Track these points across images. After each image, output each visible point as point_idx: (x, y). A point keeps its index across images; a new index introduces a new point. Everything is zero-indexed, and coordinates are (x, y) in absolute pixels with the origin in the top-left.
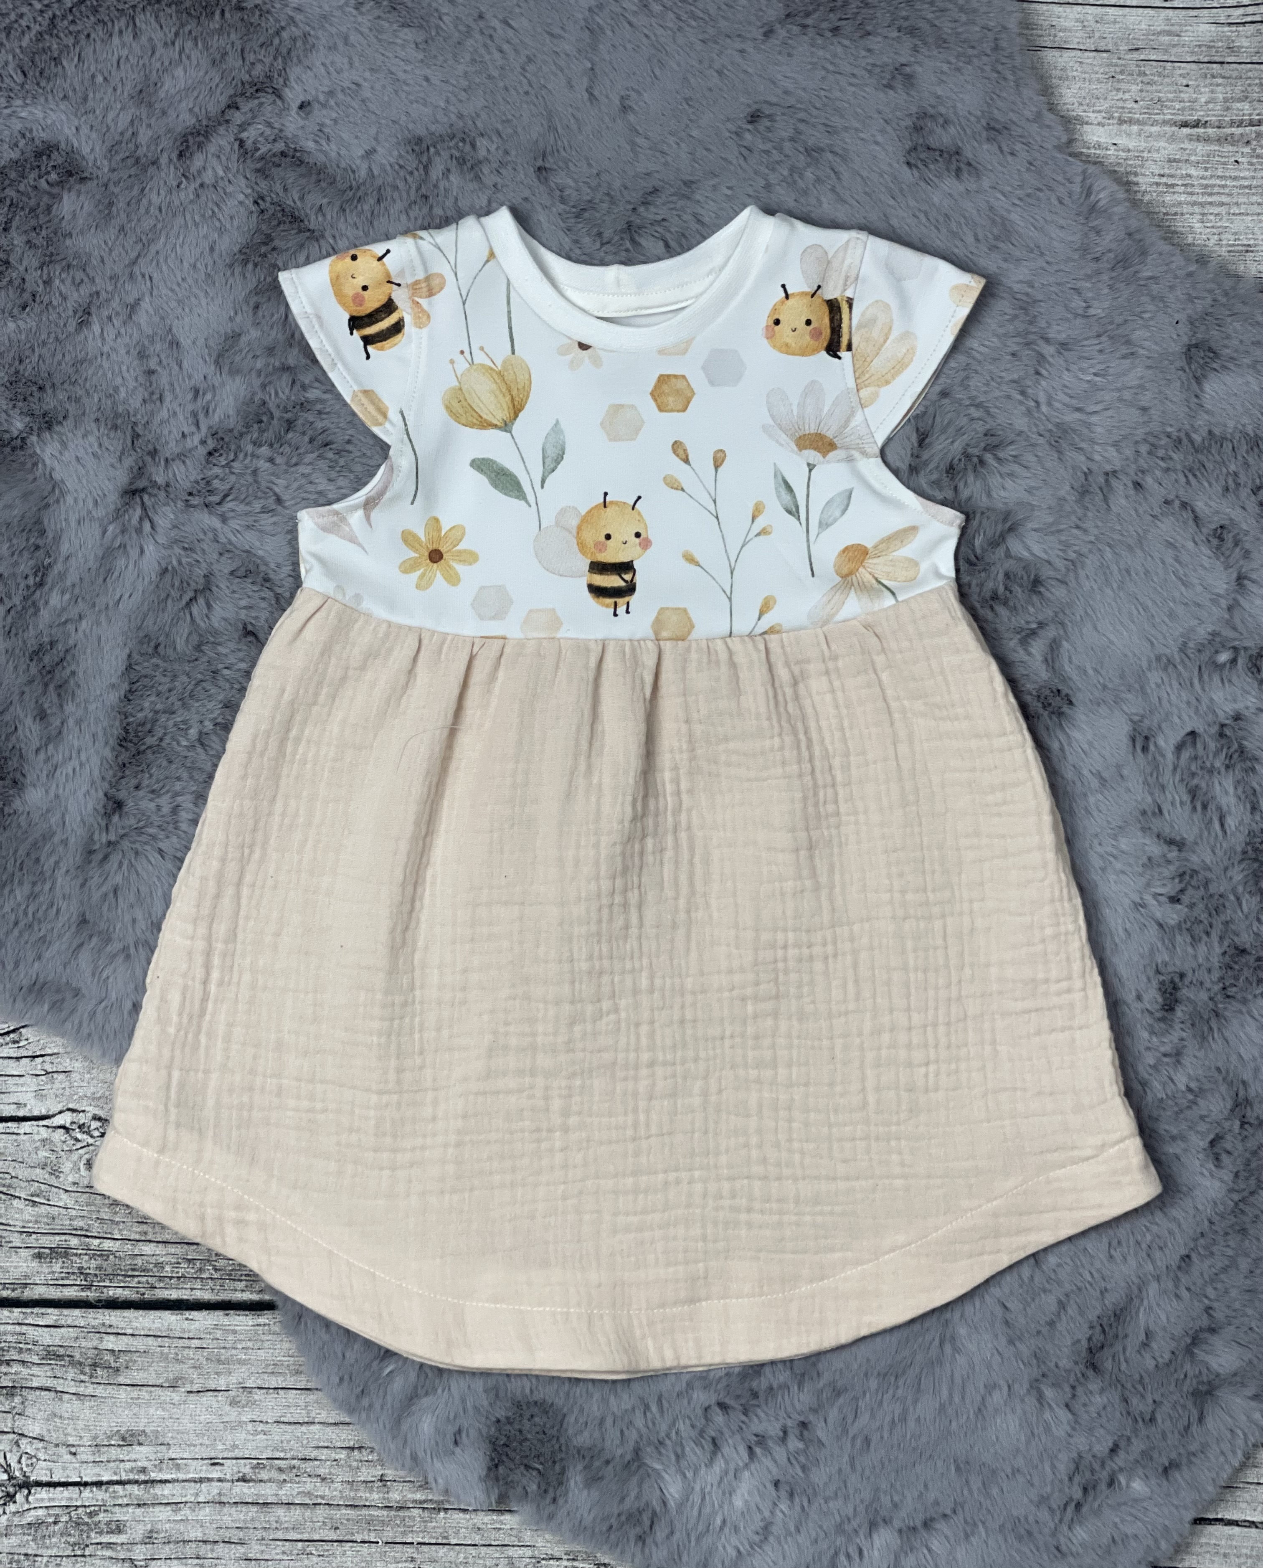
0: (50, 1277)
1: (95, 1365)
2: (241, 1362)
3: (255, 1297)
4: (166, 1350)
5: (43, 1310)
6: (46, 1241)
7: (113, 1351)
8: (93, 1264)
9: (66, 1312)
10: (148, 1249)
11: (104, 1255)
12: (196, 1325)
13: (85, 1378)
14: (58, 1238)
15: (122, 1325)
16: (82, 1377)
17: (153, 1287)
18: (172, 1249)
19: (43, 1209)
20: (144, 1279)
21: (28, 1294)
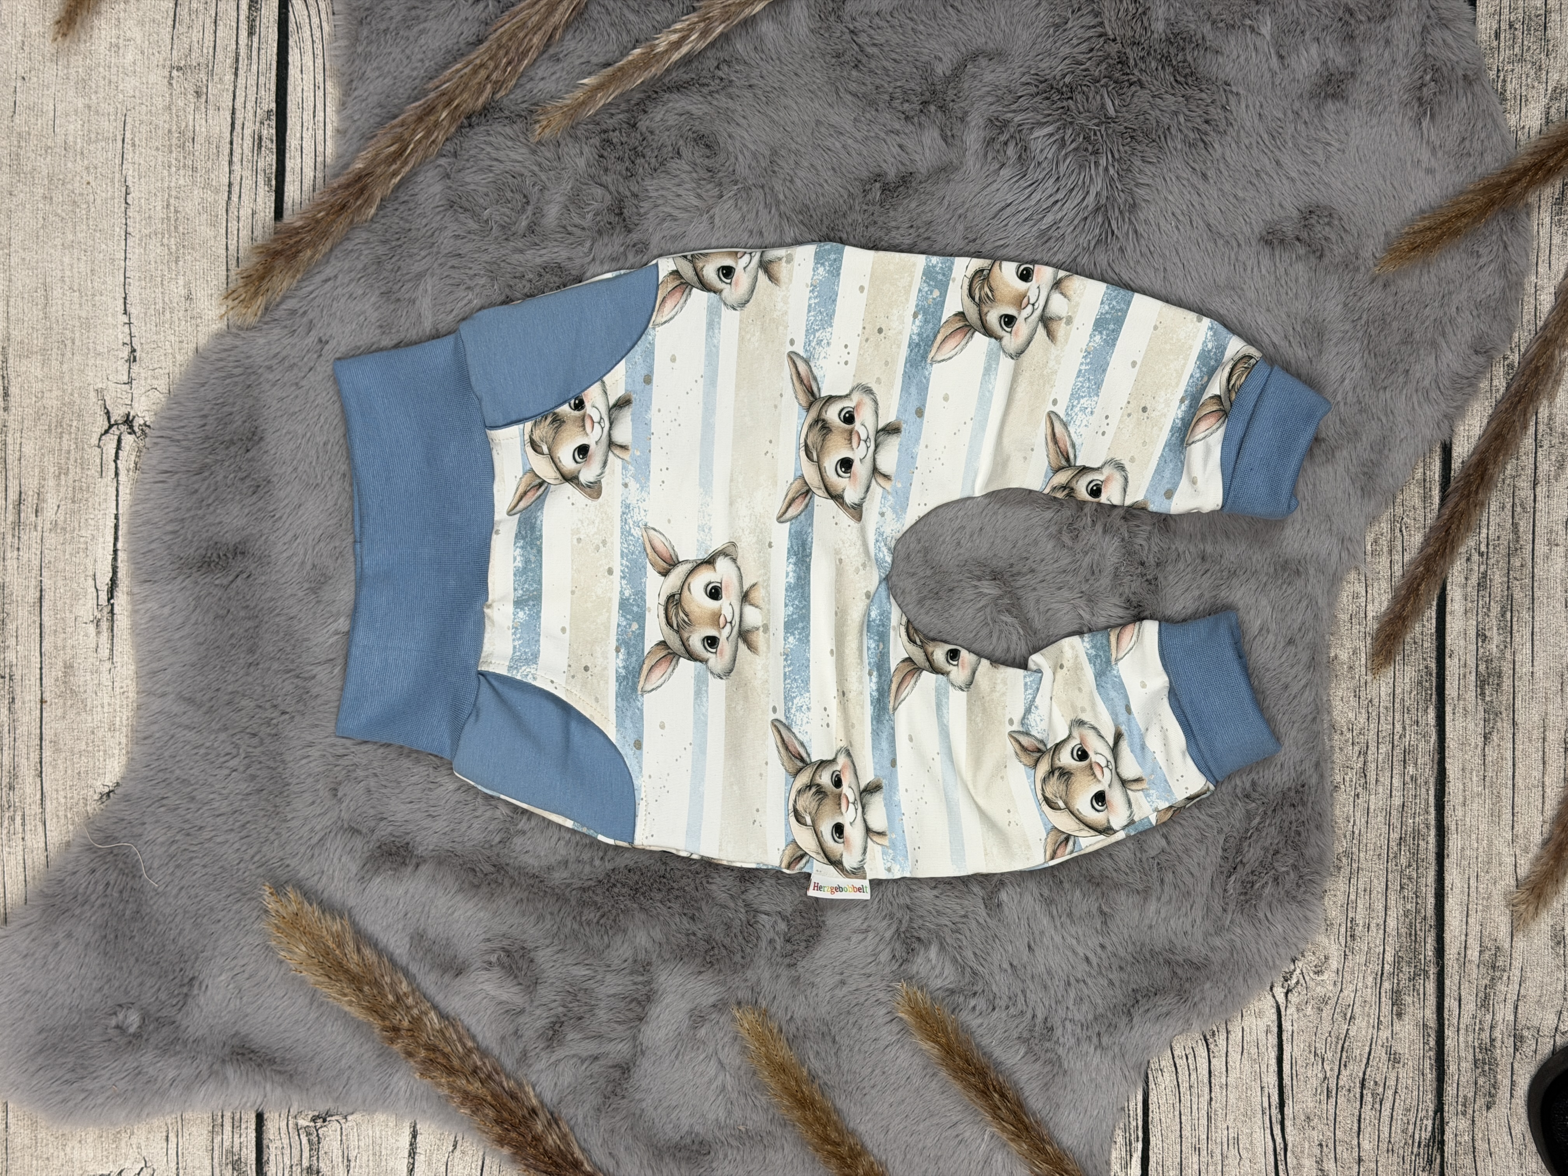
0: (1417, 1005)
1: (1494, 967)
2: (1490, 843)
3: (1433, 832)
4: (1480, 907)
5: (1446, 1011)
6: (1386, 1008)
7: (1481, 952)
8: (1405, 969)
9: (1447, 991)
10: (1392, 923)
11: (1398, 961)
12: (1458, 884)
13: (1506, 975)
14: (1383, 999)
15: (1457, 944)
16: (1505, 978)
17: (1425, 918)
18: (1392, 903)
19: (1357, 1010)
20: (1418, 925)
21: (1432, 1023)
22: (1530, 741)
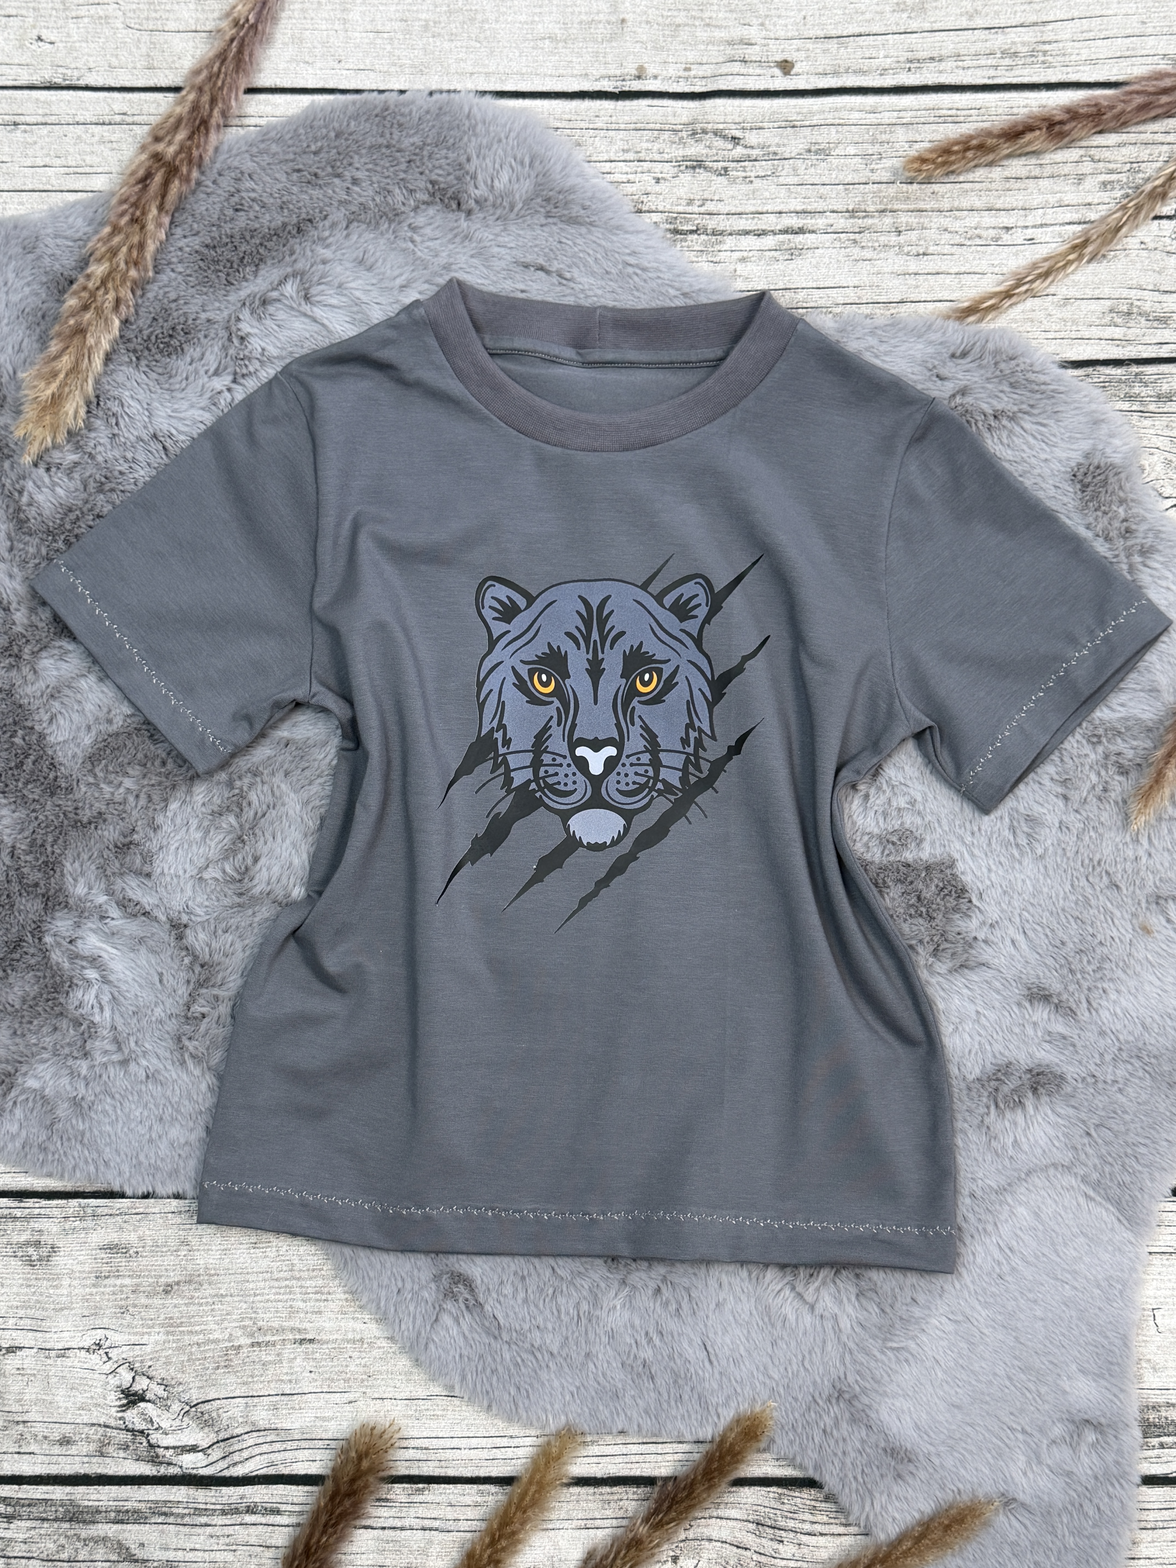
22: (917, 287)
